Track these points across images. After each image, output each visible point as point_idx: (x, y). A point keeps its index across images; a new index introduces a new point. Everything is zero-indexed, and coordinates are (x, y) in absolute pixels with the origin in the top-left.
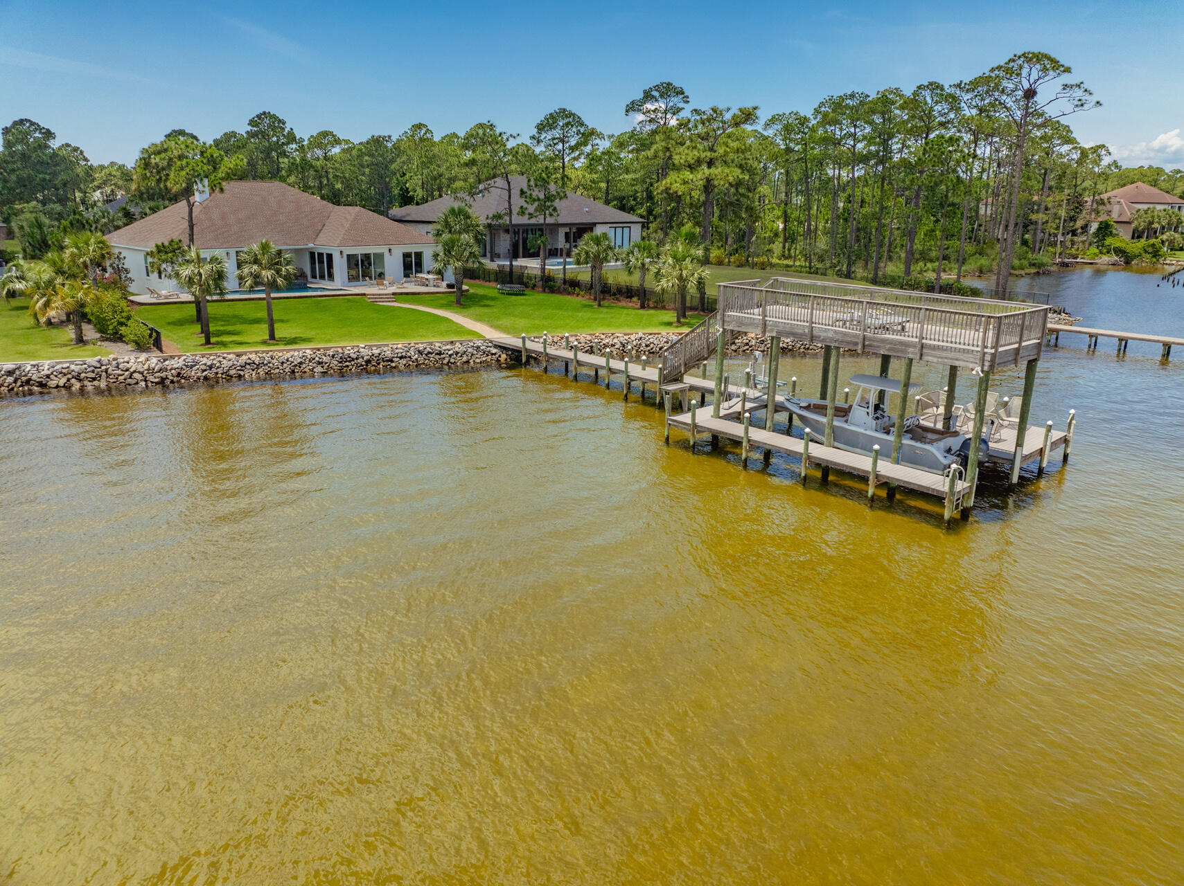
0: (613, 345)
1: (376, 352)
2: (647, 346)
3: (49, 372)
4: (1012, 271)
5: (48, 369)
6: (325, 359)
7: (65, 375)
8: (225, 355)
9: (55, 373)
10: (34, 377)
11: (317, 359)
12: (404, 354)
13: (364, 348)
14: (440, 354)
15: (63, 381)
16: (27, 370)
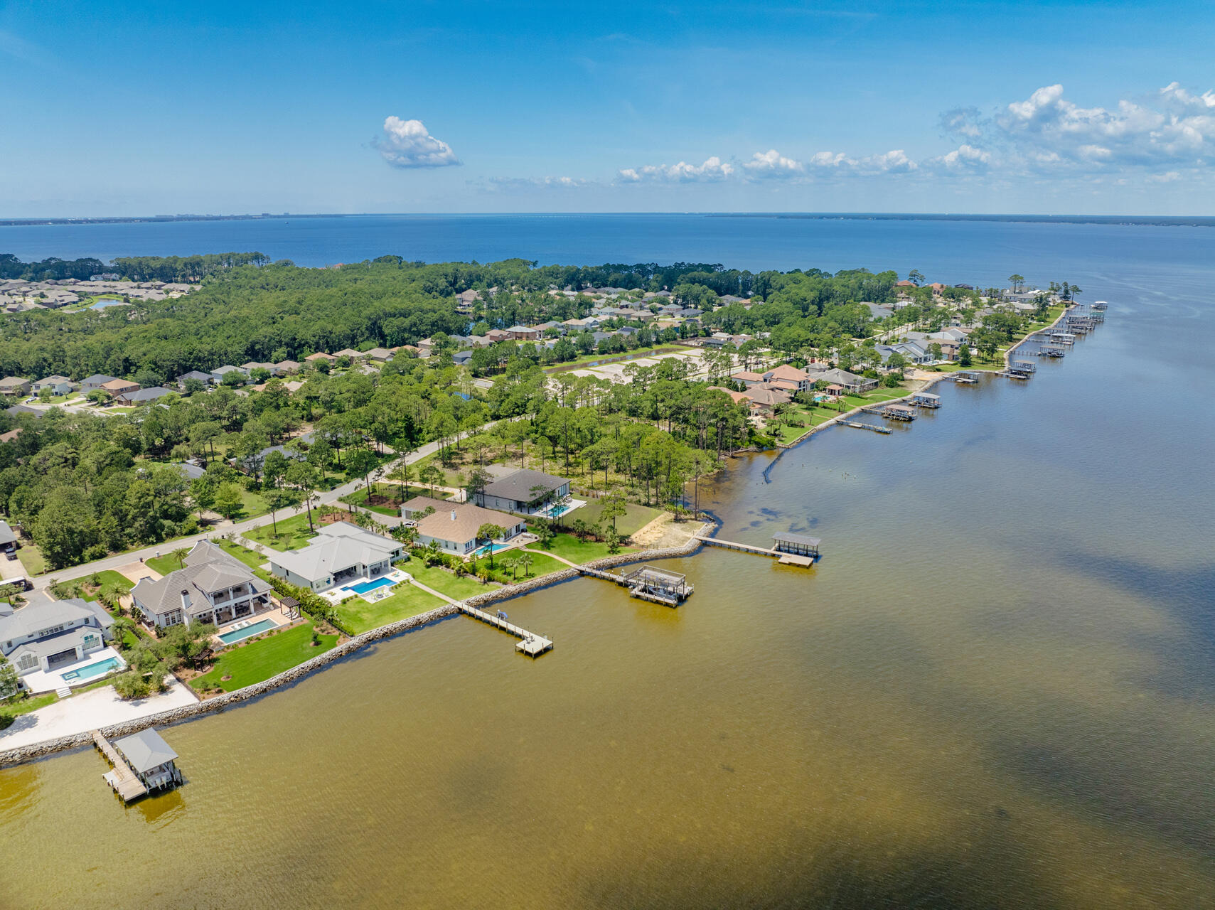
0: (601, 563)
2: (609, 563)
6: (545, 581)
8: (524, 584)
12: (559, 576)
14: (565, 574)
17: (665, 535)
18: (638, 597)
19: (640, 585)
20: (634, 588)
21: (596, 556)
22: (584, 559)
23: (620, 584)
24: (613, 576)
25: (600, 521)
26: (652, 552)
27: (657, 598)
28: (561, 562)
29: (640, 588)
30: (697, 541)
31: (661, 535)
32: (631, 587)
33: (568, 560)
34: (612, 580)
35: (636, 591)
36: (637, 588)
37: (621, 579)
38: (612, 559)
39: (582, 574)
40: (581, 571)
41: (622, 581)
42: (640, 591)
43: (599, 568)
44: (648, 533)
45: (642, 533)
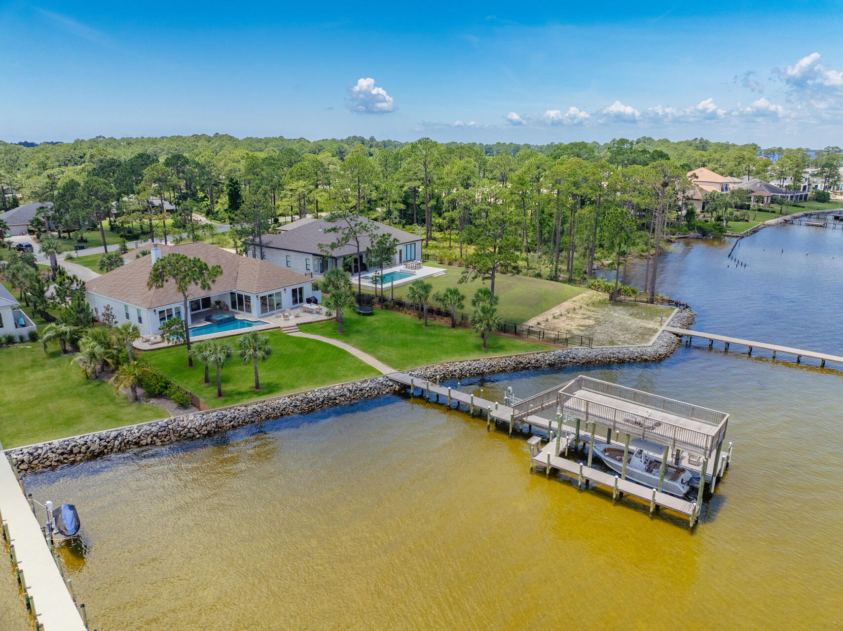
0: (455, 371)
1: (326, 394)
2: (474, 369)
3: (139, 435)
4: (643, 254)
5: (138, 432)
6: (298, 403)
7: (148, 435)
8: (239, 408)
9: (143, 435)
10: (130, 439)
11: (293, 404)
12: (342, 394)
13: (317, 392)
14: (361, 390)
15: (149, 440)
16: (125, 434)
17: (598, 323)
18: (555, 473)
19: (564, 434)
20: (545, 442)
21: (446, 352)
22: (418, 357)
23: (501, 427)
24: (480, 403)
25: (461, 282)
26: (581, 352)
27: (625, 486)
28: (361, 362)
29: (564, 443)
30: (673, 336)
31: (591, 322)
32: (535, 440)
33: (380, 359)
34: (480, 415)
35: (549, 455)
36: (552, 444)
37: (504, 413)
38: (483, 360)
39: (404, 392)
40: (405, 387)
41: (509, 419)
42: (562, 455)
43: (446, 379)
44: (563, 318)
45: (550, 317)
